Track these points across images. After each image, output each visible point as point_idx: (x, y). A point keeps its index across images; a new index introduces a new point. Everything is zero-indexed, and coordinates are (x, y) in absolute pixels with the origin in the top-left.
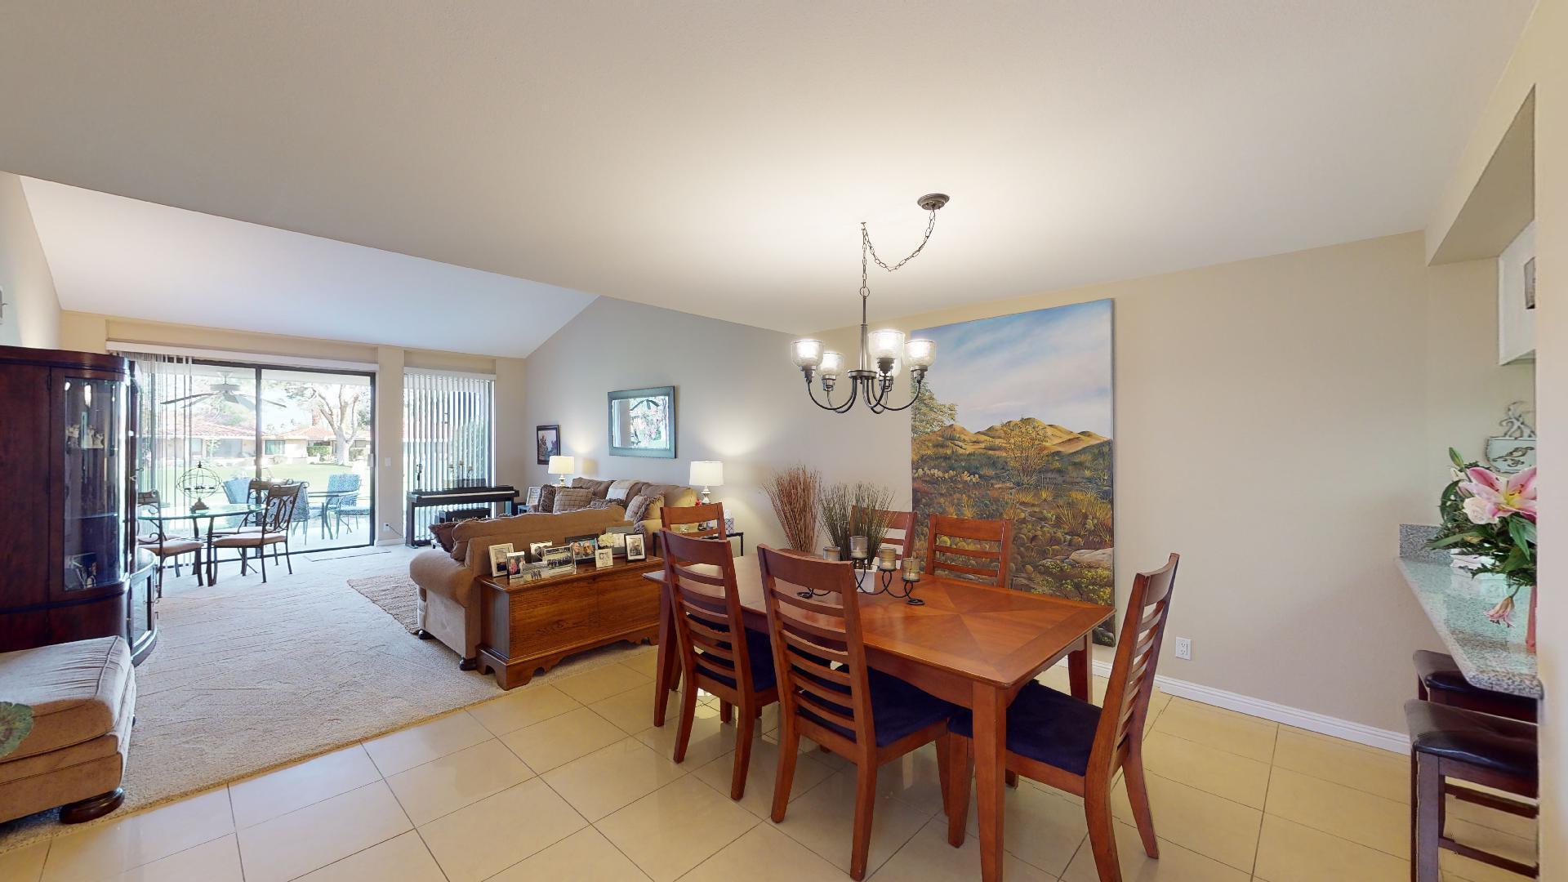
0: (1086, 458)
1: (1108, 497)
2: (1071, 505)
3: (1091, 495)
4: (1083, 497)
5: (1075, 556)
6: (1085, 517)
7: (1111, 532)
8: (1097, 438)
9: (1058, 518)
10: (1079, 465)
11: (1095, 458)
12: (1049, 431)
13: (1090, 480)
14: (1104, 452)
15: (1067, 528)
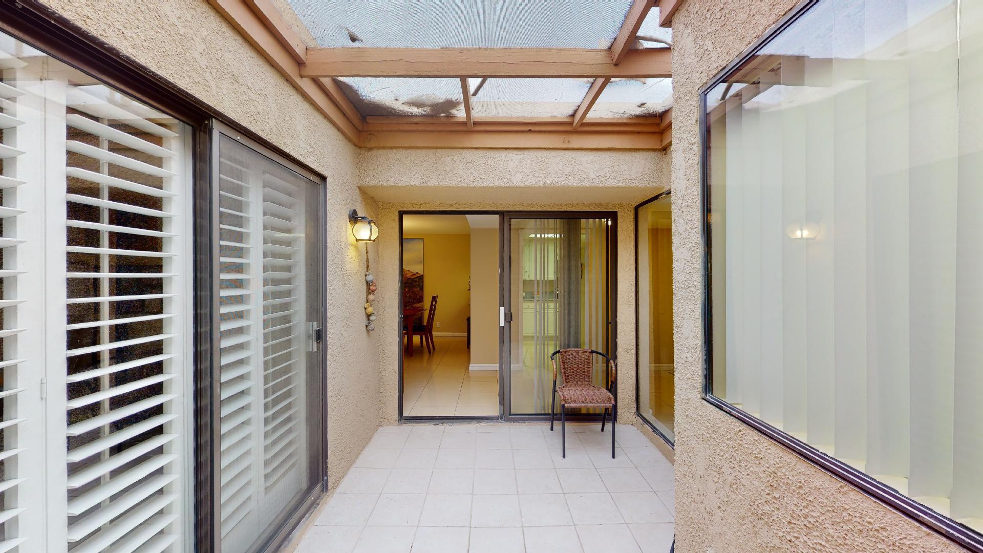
0: (417, 279)
1: (422, 289)
2: (414, 292)
3: (418, 289)
4: (416, 290)
5: (414, 305)
6: (417, 295)
7: (423, 298)
8: (419, 274)
9: (410, 296)
10: (416, 281)
11: (419, 279)
12: (408, 272)
13: (418, 285)
14: (421, 278)
15: (412, 298)
